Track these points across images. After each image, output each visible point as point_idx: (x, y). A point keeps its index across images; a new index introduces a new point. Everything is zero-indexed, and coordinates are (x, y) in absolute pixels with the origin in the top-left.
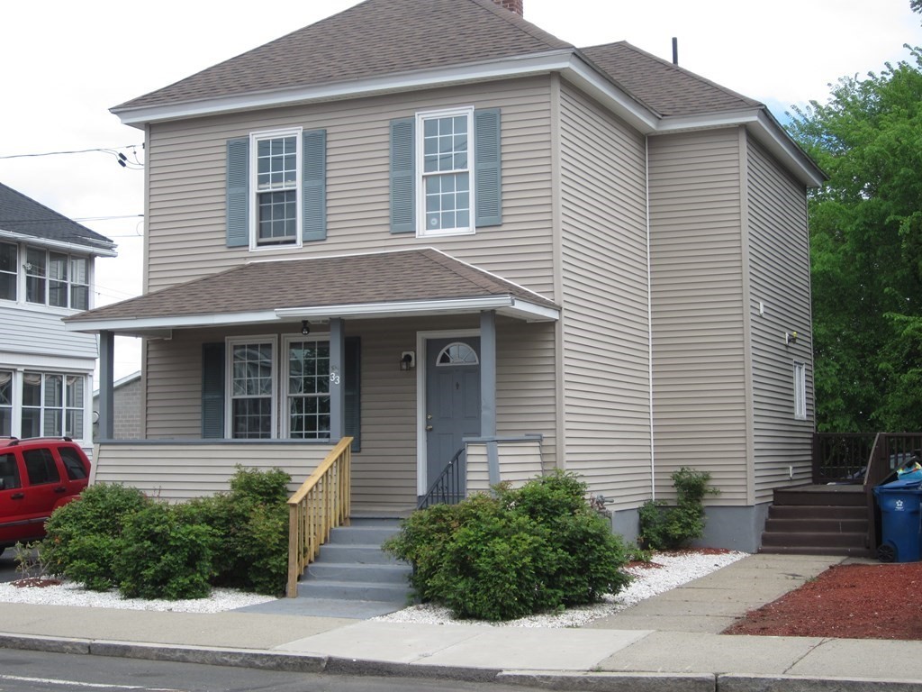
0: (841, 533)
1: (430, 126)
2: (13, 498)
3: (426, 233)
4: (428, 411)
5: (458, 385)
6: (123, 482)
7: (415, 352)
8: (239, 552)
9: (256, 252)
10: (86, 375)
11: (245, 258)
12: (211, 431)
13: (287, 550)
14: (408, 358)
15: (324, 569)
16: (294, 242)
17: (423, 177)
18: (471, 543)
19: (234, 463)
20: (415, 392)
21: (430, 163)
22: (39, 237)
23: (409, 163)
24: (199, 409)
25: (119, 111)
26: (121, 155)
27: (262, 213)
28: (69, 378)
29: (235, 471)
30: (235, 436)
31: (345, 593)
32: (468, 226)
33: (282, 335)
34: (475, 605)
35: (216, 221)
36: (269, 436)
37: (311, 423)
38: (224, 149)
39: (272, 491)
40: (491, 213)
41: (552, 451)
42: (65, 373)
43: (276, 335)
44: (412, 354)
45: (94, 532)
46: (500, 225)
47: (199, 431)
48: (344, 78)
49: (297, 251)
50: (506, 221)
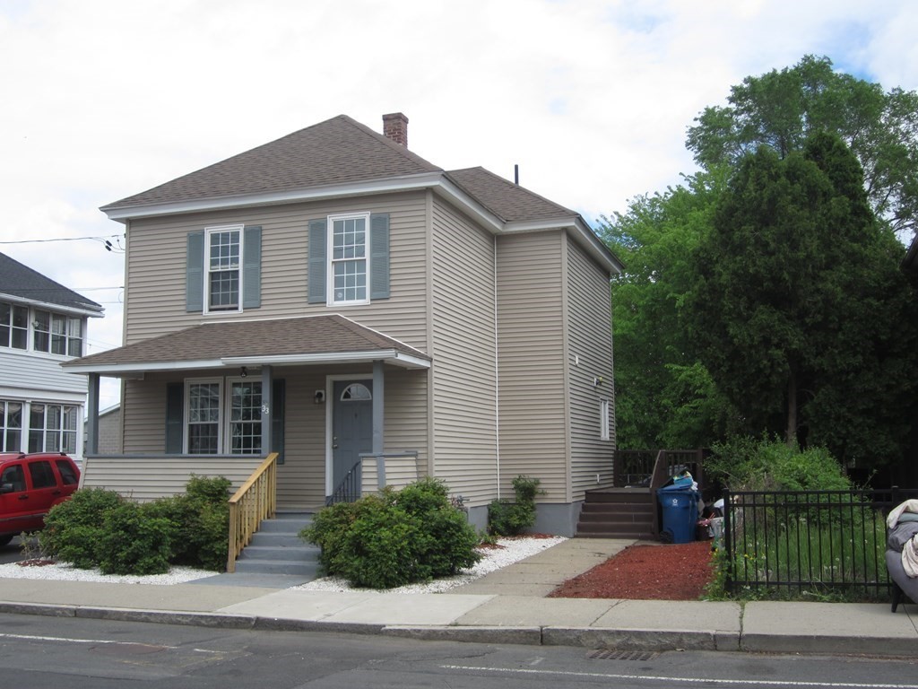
0: (634, 523)
1: (338, 226)
2: (20, 499)
3: (334, 303)
4: (334, 434)
5: (356, 415)
6: (104, 486)
7: (325, 390)
8: (191, 539)
9: (208, 316)
10: (79, 405)
11: (200, 320)
12: (172, 448)
13: (228, 537)
14: (320, 395)
15: (255, 551)
16: (236, 309)
17: (333, 262)
18: (364, 531)
19: (189, 472)
20: (325, 420)
21: (337, 252)
22: (45, 302)
23: (323, 254)
24: (164, 432)
25: (106, 209)
26: (108, 242)
27: (213, 287)
28: (66, 408)
29: (190, 478)
30: (191, 452)
31: (271, 569)
32: (365, 298)
33: (227, 377)
34: (367, 578)
35: (178, 292)
36: (216, 452)
37: (247, 443)
38: (185, 240)
39: (217, 493)
40: (382, 290)
41: (425, 463)
42: (63, 404)
43: (222, 377)
44: (323, 392)
45: (81, 524)
46: (388, 299)
47: (163, 448)
48: (276, 189)
49: (238, 315)
50: (392, 295)
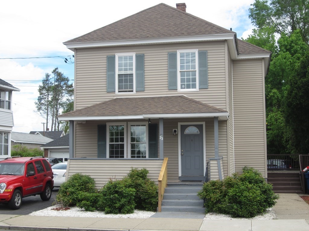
0: (291, 186)
1: (182, 56)
2: (34, 178)
3: (181, 91)
5: (192, 140)
7: (178, 129)
8: (141, 197)
9: (118, 94)
10: (9, 132)
11: (114, 96)
12: (101, 155)
14: (175, 131)
15: (168, 202)
16: (132, 91)
17: (180, 71)
18: (237, 193)
19: (130, 166)
20: (178, 142)
21: (182, 67)
23: (175, 67)
24: (97, 147)
25: (66, 43)
26: (66, 59)
27: (120, 81)
29: (131, 169)
30: (110, 157)
31: (179, 210)
32: (196, 88)
33: (128, 122)
34: (242, 213)
35: (103, 83)
36: (123, 157)
38: (105, 59)
39: (143, 175)
40: (204, 85)
41: (226, 162)
42: (3, 132)
43: (126, 123)
44: (177, 130)
46: (207, 89)
47: (96, 155)
48: (153, 37)
49: (134, 94)
50: (209, 87)
